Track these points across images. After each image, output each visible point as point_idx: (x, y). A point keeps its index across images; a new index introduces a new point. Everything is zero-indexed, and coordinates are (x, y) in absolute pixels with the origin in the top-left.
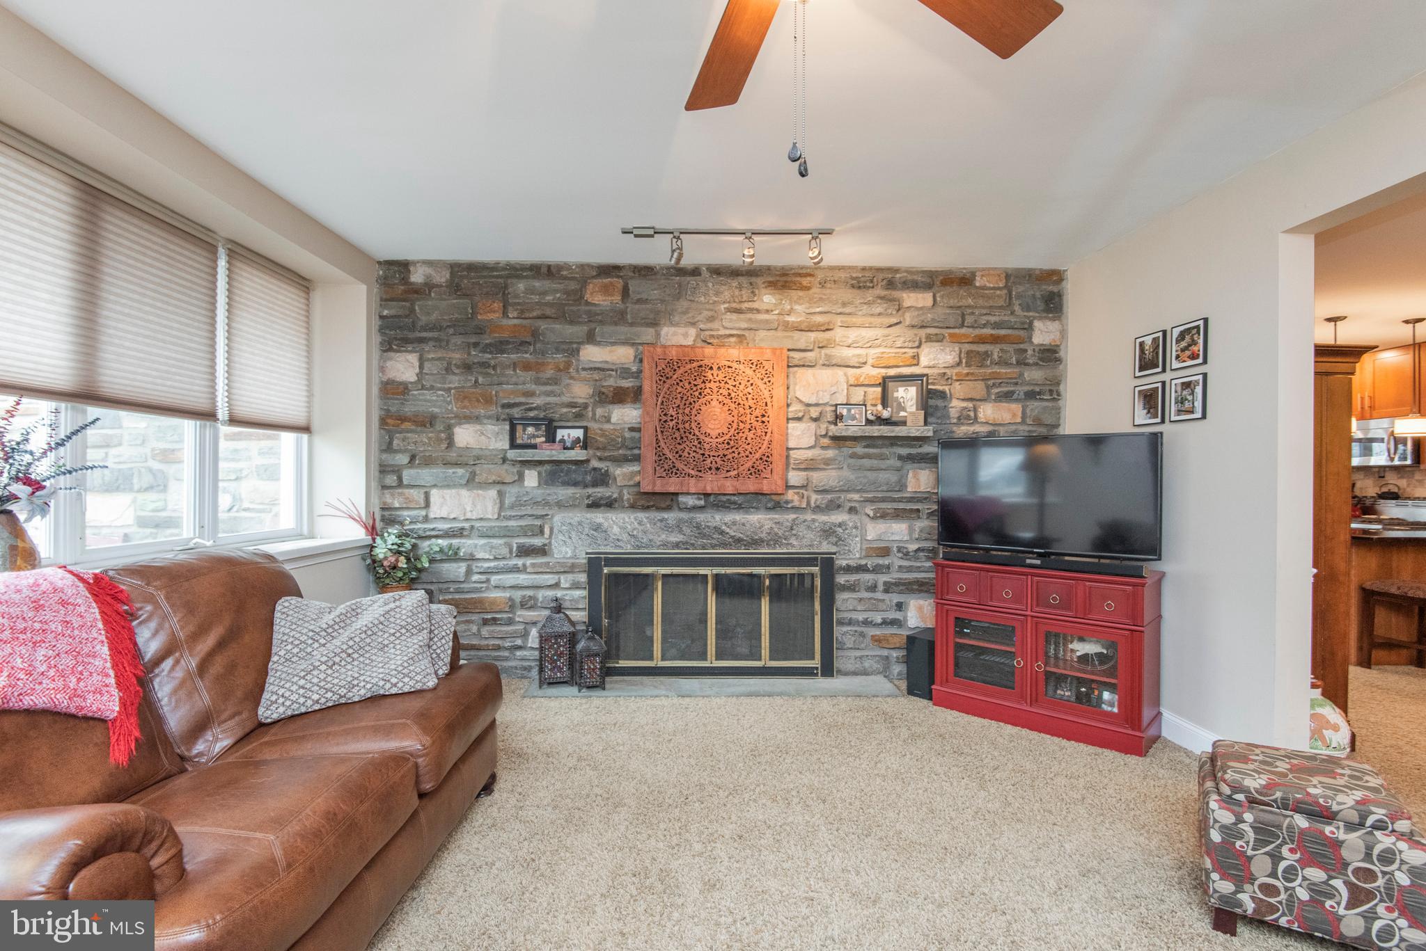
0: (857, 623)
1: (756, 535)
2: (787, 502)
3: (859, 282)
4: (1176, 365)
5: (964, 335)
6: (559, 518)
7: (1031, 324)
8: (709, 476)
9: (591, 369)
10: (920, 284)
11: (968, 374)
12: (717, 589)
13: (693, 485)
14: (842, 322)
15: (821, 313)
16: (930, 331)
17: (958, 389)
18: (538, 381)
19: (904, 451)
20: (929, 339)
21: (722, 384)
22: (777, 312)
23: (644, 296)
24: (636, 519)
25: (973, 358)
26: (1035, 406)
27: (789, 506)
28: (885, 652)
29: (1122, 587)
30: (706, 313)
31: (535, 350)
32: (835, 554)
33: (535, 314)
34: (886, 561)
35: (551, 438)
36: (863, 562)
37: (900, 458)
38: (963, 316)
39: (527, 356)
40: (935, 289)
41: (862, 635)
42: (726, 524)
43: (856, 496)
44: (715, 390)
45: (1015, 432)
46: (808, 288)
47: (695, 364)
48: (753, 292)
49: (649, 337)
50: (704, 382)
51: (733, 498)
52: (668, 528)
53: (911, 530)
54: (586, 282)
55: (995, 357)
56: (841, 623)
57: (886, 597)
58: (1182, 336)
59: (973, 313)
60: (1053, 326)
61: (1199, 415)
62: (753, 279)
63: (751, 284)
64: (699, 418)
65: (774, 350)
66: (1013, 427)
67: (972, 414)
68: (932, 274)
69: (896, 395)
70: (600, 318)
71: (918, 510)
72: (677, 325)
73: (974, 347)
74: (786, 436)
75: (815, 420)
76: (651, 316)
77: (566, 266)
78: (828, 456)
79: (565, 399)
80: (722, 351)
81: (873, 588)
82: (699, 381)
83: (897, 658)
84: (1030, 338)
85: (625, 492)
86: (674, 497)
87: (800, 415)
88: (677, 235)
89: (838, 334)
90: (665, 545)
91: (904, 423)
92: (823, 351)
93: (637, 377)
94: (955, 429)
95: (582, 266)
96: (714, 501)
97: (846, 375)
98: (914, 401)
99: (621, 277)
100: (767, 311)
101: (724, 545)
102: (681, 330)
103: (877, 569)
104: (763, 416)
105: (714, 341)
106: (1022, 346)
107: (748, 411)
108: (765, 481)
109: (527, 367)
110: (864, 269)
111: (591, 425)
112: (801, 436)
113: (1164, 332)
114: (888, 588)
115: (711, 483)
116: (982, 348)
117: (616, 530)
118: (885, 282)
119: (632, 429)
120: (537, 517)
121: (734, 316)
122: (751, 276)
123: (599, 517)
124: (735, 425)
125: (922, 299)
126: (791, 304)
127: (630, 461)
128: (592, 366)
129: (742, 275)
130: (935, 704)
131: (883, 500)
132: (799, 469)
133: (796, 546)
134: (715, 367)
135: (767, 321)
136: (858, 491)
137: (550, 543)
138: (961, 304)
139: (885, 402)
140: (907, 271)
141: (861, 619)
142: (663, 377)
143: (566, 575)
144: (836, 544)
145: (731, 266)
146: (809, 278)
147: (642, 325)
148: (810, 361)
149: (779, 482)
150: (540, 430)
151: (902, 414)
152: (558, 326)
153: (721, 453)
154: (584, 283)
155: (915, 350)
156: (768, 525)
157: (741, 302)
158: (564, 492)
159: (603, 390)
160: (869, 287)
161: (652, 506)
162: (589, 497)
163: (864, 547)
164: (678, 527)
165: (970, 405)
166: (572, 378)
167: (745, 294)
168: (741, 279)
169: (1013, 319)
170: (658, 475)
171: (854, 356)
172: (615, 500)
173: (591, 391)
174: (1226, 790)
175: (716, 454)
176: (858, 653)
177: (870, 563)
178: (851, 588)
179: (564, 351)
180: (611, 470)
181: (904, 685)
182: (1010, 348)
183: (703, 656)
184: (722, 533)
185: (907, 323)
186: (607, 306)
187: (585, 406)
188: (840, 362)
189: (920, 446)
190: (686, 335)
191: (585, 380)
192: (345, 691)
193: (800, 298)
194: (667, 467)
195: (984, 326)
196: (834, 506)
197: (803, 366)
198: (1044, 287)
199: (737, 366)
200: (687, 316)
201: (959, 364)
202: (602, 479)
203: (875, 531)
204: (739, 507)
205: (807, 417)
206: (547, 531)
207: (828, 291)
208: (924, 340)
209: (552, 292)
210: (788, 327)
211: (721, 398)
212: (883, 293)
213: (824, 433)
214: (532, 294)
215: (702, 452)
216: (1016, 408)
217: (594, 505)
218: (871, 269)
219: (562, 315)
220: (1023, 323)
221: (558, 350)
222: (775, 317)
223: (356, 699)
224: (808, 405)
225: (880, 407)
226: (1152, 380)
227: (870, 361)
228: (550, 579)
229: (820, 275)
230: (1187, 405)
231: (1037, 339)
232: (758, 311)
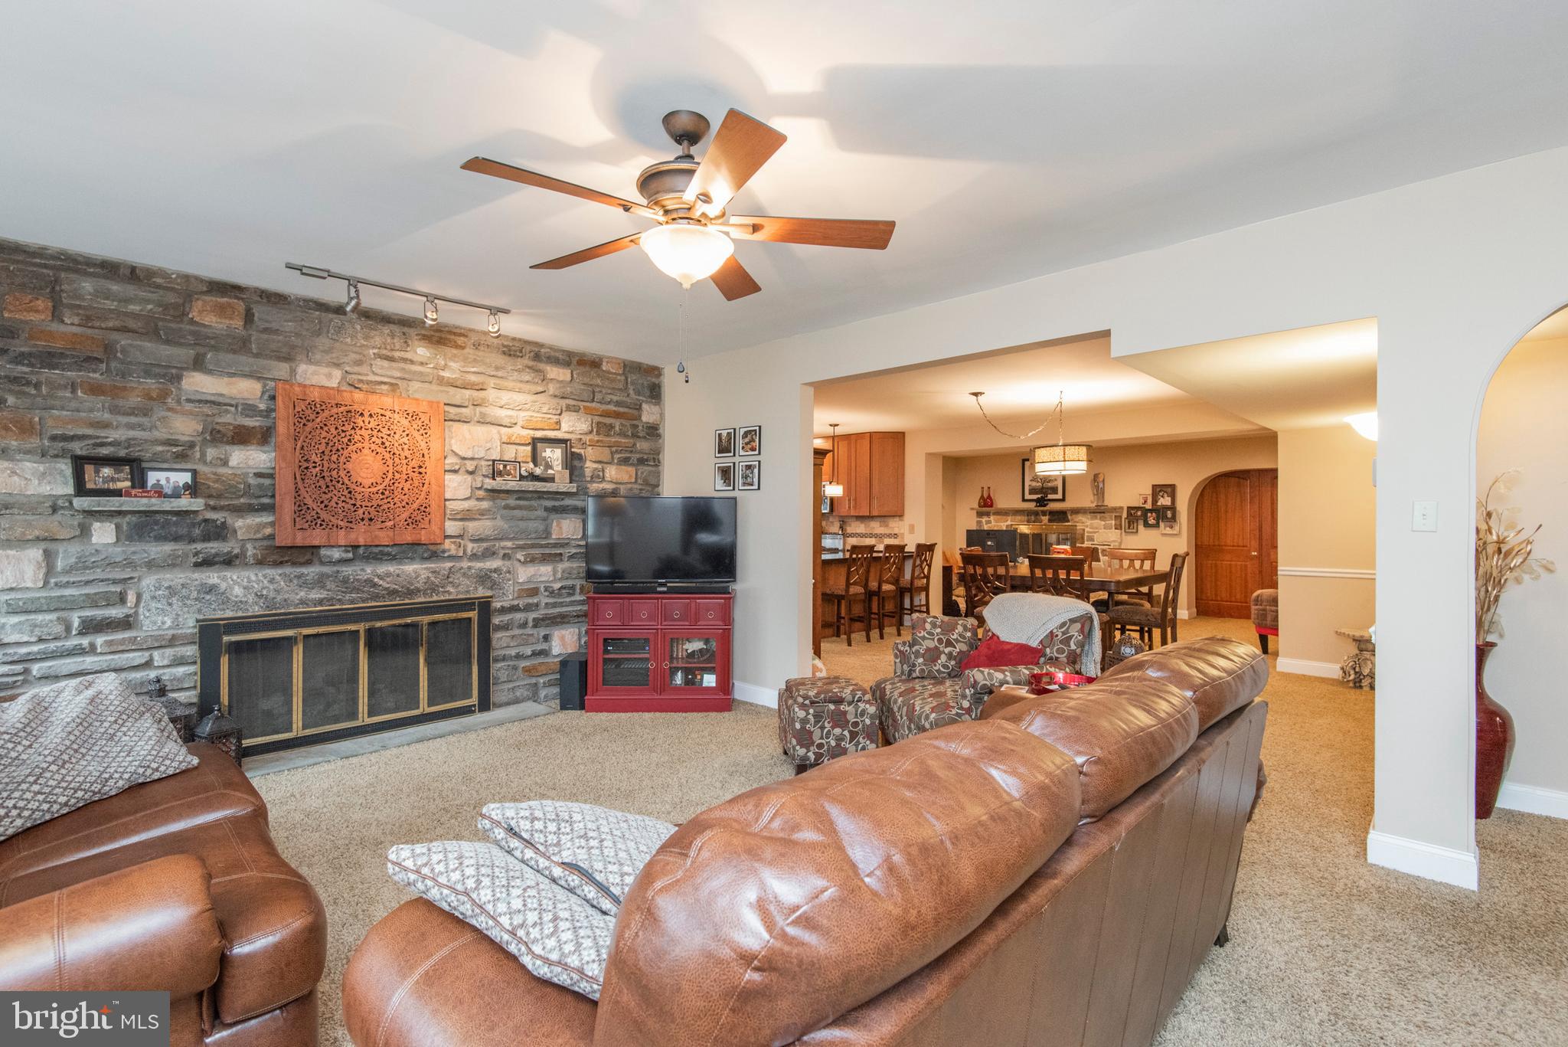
0: (511, 658)
1: (412, 584)
2: (444, 551)
3: (510, 350)
4: (742, 453)
5: (595, 409)
6: (149, 581)
7: (641, 405)
8: (362, 527)
9: (200, 401)
10: (561, 361)
11: (598, 441)
12: (370, 645)
13: (342, 538)
14: (494, 384)
15: (474, 373)
16: (571, 403)
17: (589, 453)
18: (115, 410)
19: (549, 504)
20: (569, 408)
21: (375, 433)
22: (432, 366)
23: (274, 326)
24: (265, 576)
25: (602, 429)
26: (645, 469)
27: (446, 555)
28: (534, 680)
29: (717, 601)
30: (353, 356)
31: (108, 370)
32: (491, 597)
33: (110, 324)
34: (535, 600)
35: (139, 480)
36: (516, 602)
37: (546, 509)
38: (594, 392)
39: (97, 375)
40: (572, 367)
41: (515, 668)
42: (379, 576)
43: (509, 544)
44: (367, 438)
45: (631, 489)
46: (463, 348)
47: (343, 409)
48: (406, 342)
49: (282, 373)
50: (353, 428)
51: (386, 549)
52: (305, 584)
53: (555, 572)
54: (190, 296)
55: (617, 428)
56: (496, 660)
57: (535, 631)
58: (746, 434)
59: (601, 392)
60: (655, 409)
61: (756, 487)
62: (406, 329)
63: (404, 334)
64: (349, 466)
65: (431, 403)
66: (629, 486)
67: (601, 474)
68: (570, 354)
69: (544, 454)
70: (213, 342)
71: (561, 554)
72: (317, 363)
73: (602, 419)
74: (442, 486)
75: (471, 473)
76: (285, 350)
77: (162, 273)
78: (483, 507)
79: (161, 434)
80: (373, 398)
81: (524, 625)
82: (347, 427)
83: (544, 683)
84: (640, 416)
85: (249, 546)
86: (315, 550)
87: (457, 467)
88: (353, 282)
89: (491, 394)
90: (303, 602)
91: (552, 479)
92: (478, 409)
93: (267, 417)
94: (589, 485)
95: (187, 278)
96: (362, 553)
97: (499, 433)
98: (560, 461)
99: (242, 299)
100: (422, 364)
101: (375, 597)
102: (325, 370)
103: (528, 608)
104: (420, 467)
105: (364, 387)
106: (635, 422)
107: (405, 462)
108: (423, 531)
109: (95, 390)
110: (514, 339)
111: (200, 468)
112: (457, 488)
113: (735, 429)
114: (537, 623)
115: (361, 535)
116: (608, 421)
117: (238, 591)
118: (532, 354)
119: (258, 475)
120: (115, 582)
121: (386, 363)
122: (404, 325)
123: (212, 577)
124: (390, 475)
125: (561, 374)
126: (445, 359)
127: (257, 510)
128: (198, 397)
129: (394, 323)
130: (587, 712)
131: (533, 546)
132: (455, 520)
133: (453, 593)
134: (367, 414)
135: (421, 373)
136: (511, 539)
137: (136, 613)
138: (591, 383)
139: (535, 459)
140: (551, 349)
141: (513, 654)
142: (302, 420)
143: (161, 651)
144: (491, 588)
145: (381, 312)
146: (462, 338)
147: (271, 358)
148: (466, 417)
149: (437, 532)
150: (122, 471)
151: (550, 471)
152: (149, 345)
153: (375, 503)
154: (189, 296)
155: (557, 417)
156: (424, 574)
157: (392, 350)
158: (159, 549)
159: (218, 427)
160: (518, 356)
161: (287, 562)
162: (196, 554)
163: (516, 589)
164: (320, 582)
165: (600, 466)
166: (170, 409)
167: (398, 342)
168: (392, 326)
169: (629, 400)
170: (298, 527)
171: (506, 416)
172: (237, 556)
173: (200, 428)
174: (800, 700)
175: (370, 504)
176: (511, 685)
177: (521, 603)
178: (505, 627)
179: (156, 376)
180: (229, 521)
181: (556, 703)
182: (627, 423)
183: (353, 715)
184: (375, 585)
185: (551, 393)
186: (222, 329)
187: (192, 445)
188: (494, 422)
189: (563, 499)
190: (329, 376)
191: (191, 413)
192: (99, 786)
193: (455, 356)
194: (309, 518)
195: (609, 403)
196: (489, 554)
197: (459, 421)
198: (649, 378)
199: (391, 416)
200: (330, 355)
201: (591, 432)
202: (220, 532)
203: (524, 574)
204: (393, 558)
205: (463, 470)
206: (131, 598)
207: (480, 353)
208: (564, 409)
209: (141, 303)
210: (441, 381)
211: (373, 447)
212: (531, 363)
213: (479, 486)
214: (107, 298)
215: (353, 502)
216: (632, 470)
217: (207, 563)
218: (520, 340)
219: (152, 330)
220: (636, 405)
221: (148, 374)
222: (428, 370)
223: (113, 793)
224: (464, 459)
225: (531, 465)
226: (726, 460)
227: (520, 423)
228: (139, 658)
229: (474, 338)
230: (749, 480)
231: (644, 418)
232: (412, 362)
